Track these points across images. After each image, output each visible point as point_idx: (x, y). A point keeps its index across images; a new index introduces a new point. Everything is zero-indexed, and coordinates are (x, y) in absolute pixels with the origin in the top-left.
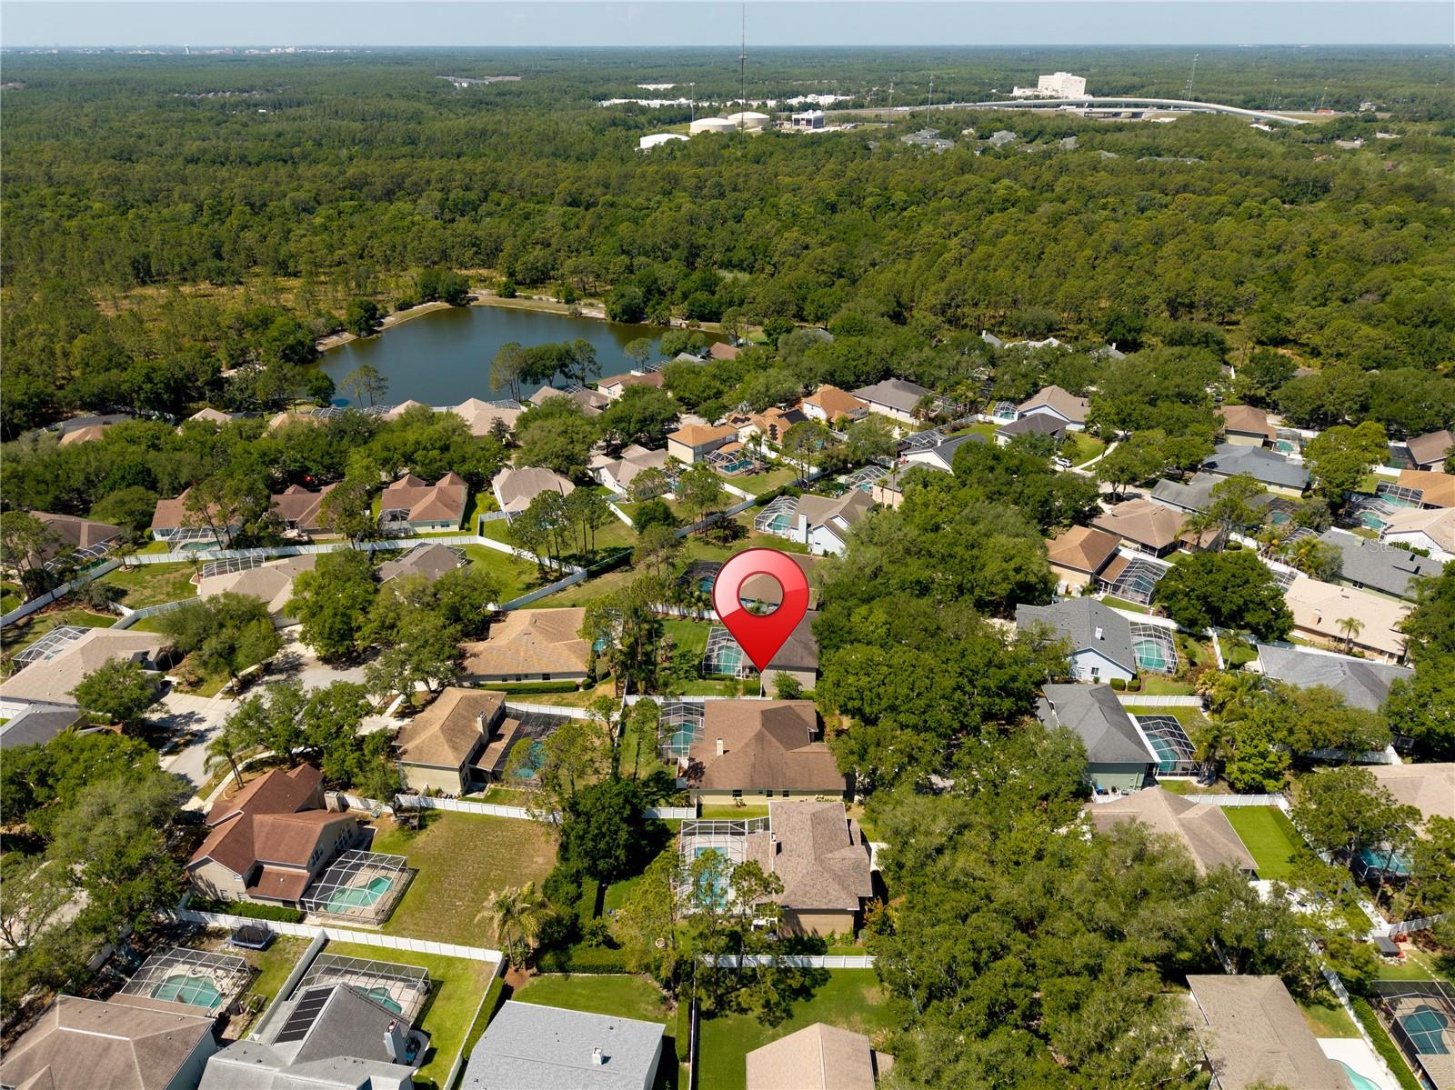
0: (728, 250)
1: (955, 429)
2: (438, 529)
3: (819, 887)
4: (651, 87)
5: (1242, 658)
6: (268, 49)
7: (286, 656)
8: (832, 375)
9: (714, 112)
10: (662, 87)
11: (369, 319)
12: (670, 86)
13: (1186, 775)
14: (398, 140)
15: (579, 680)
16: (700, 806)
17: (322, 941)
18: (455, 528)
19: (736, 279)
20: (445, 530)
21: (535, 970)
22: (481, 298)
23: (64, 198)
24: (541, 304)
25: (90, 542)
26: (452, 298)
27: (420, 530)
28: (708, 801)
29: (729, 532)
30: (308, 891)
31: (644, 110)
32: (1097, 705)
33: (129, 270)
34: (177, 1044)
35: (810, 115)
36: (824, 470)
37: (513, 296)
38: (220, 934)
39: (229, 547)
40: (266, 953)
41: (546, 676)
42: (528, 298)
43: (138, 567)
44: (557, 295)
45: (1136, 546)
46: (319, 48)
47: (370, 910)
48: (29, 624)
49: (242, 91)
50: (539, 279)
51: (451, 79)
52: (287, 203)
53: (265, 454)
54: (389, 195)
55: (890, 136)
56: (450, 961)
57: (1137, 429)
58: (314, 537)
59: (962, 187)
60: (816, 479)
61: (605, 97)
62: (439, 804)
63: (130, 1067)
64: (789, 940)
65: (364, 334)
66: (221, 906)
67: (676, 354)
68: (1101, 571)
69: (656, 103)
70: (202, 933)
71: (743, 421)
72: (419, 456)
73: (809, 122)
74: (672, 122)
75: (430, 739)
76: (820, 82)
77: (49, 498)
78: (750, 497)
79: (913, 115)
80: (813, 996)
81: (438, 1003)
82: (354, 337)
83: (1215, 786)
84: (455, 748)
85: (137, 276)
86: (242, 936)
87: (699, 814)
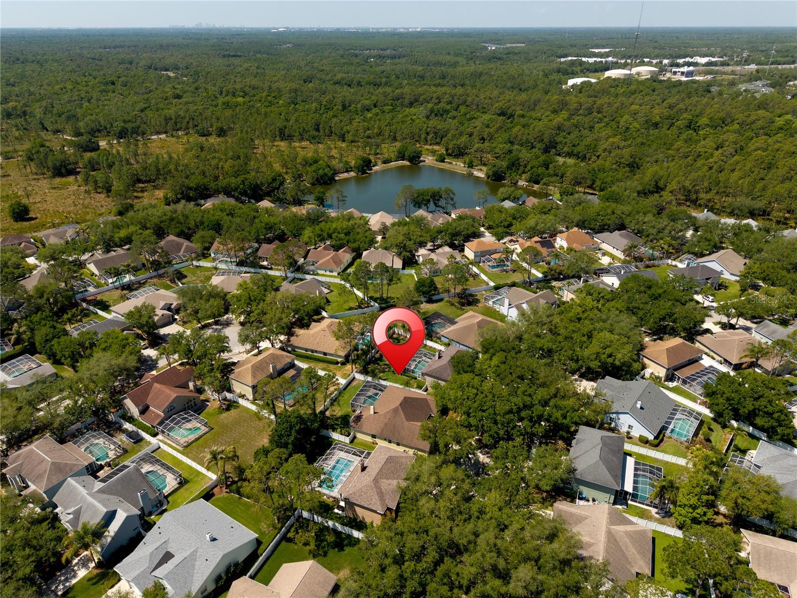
0: (574, 146)
1: (648, 267)
2: (328, 273)
3: (368, 494)
4: (597, 51)
5: (749, 446)
6: (408, 29)
7: (228, 318)
8: (584, 222)
9: (624, 66)
10: (603, 50)
11: (365, 166)
12: (607, 50)
13: (651, 506)
14: (437, 77)
15: (339, 360)
16: (355, 437)
17: (157, 447)
18: (335, 274)
19: (565, 162)
20: (331, 274)
21: (228, 490)
22: (427, 161)
23: (269, 98)
24: (456, 167)
25: (184, 252)
26: (411, 160)
27: (320, 272)
28: (359, 436)
29: (467, 300)
30: (160, 424)
31: (581, 63)
32: (601, 445)
33: (277, 133)
34: (67, 469)
35: (685, 69)
36: (545, 276)
37: (443, 161)
38: (125, 431)
39: (237, 265)
40: (135, 445)
41: (325, 354)
42: (450, 163)
43: (197, 266)
44: (465, 163)
45: (720, 359)
46: (433, 29)
47: (182, 441)
48: (144, 283)
49: (382, 50)
50: (459, 153)
51: (486, 45)
52: (359, 106)
53: (268, 224)
54: (411, 104)
55: (732, 84)
56: (199, 473)
57: (772, 285)
58: (273, 267)
59: (753, 118)
60: (539, 281)
61: (566, 56)
62: (242, 402)
63: (45, 471)
64: (350, 518)
65: (360, 173)
66: (131, 420)
67: (503, 200)
68: (677, 368)
69: (591, 60)
70: (120, 429)
71: (514, 242)
72: (334, 236)
73: (683, 73)
74: (596, 71)
75: (245, 369)
76: (709, 49)
77: (178, 230)
78: (492, 284)
79: (758, 71)
80: (344, 550)
81: (182, 490)
82: (355, 175)
83: (667, 519)
84: (254, 376)
85: (280, 137)
86: (130, 435)
87: (352, 442)
